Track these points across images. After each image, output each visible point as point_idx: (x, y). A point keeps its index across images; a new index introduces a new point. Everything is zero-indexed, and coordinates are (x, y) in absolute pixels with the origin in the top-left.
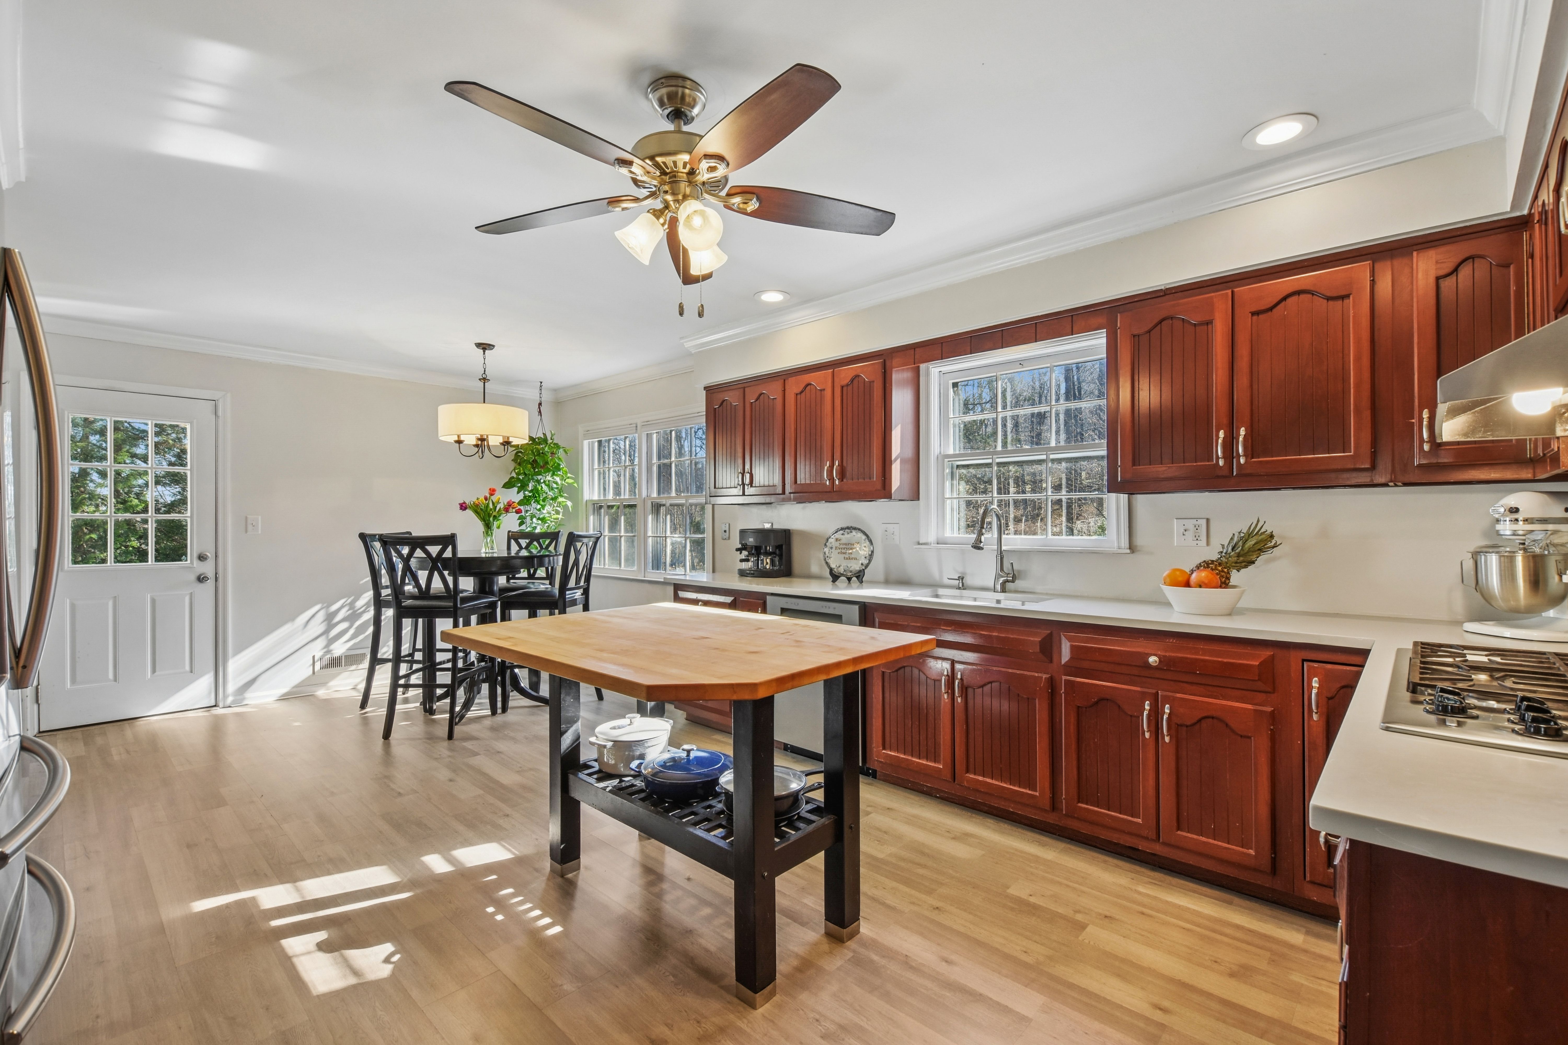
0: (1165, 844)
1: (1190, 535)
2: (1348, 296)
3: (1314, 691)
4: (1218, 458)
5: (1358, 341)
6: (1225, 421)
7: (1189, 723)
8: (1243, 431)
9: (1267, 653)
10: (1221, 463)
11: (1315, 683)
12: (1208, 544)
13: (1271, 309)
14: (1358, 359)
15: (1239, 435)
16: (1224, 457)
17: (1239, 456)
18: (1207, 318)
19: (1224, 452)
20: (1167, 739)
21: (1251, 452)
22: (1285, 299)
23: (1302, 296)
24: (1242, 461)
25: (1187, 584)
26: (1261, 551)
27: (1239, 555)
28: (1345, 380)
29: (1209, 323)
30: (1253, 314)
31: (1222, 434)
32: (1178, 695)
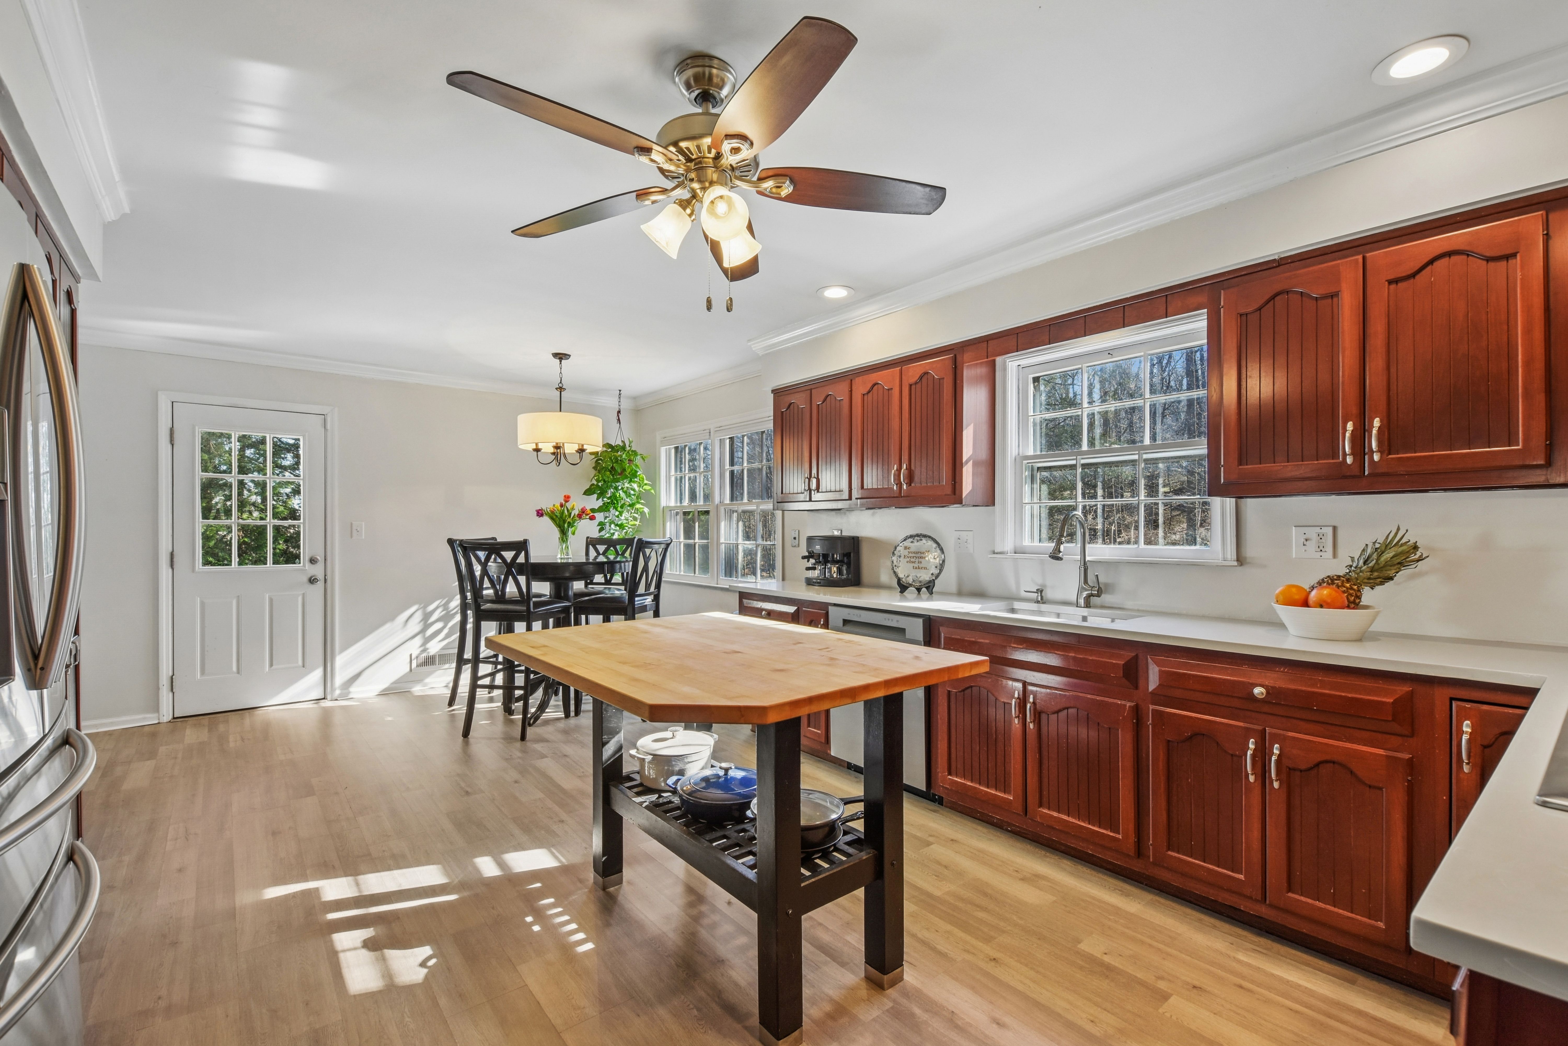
0: (1271, 906)
1: (1312, 546)
2: (1514, 255)
3: (1465, 737)
4: (1345, 455)
5: (1528, 309)
6: (1354, 410)
7: (1303, 767)
8: (1377, 422)
9: (1406, 688)
10: (1349, 460)
11: (1467, 727)
12: (1335, 555)
13: (1413, 275)
14: (1528, 331)
15: (1372, 426)
16: (1353, 453)
17: (1372, 452)
18: (1333, 289)
19: (1353, 447)
20: (1276, 785)
21: (1387, 446)
22: (1431, 262)
23: (1454, 258)
24: (1376, 457)
25: (1305, 603)
26: (1401, 565)
27: (1372, 570)
28: (1511, 357)
29: (1334, 295)
30: (1390, 282)
31: (1350, 426)
32: (1290, 734)
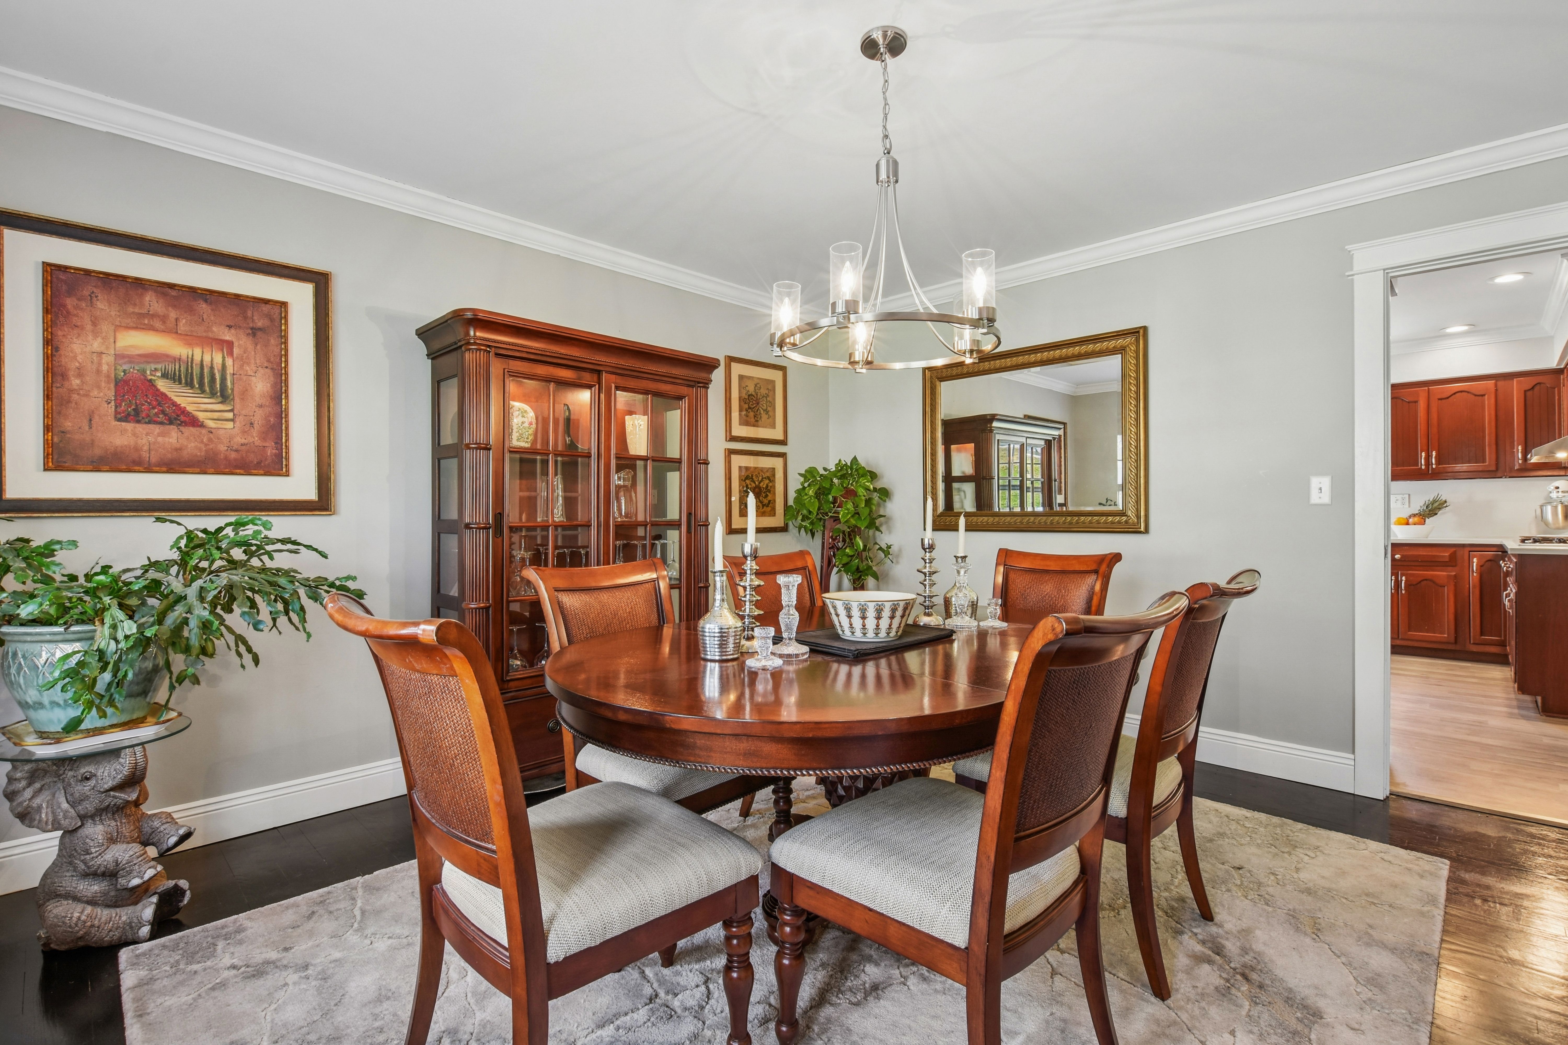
0: (1402, 639)
1: (1399, 503)
2: (1484, 395)
3: (1475, 564)
4: (1421, 465)
5: (1490, 415)
6: (1425, 448)
7: (1415, 583)
8: (1434, 453)
9: (1453, 549)
10: (1423, 467)
11: (1475, 560)
12: (1409, 506)
13: (1448, 398)
14: (1489, 423)
15: (1432, 455)
16: (1425, 465)
17: (1432, 464)
18: (1415, 399)
19: (1425, 462)
20: (1403, 592)
21: (1438, 462)
22: (1455, 394)
23: (1463, 393)
24: (1434, 466)
25: (1408, 524)
26: (1440, 509)
27: (1430, 511)
28: (1484, 432)
29: (1416, 402)
30: (1439, 399)
31: (1423, 454)
32: (1410, 572)
